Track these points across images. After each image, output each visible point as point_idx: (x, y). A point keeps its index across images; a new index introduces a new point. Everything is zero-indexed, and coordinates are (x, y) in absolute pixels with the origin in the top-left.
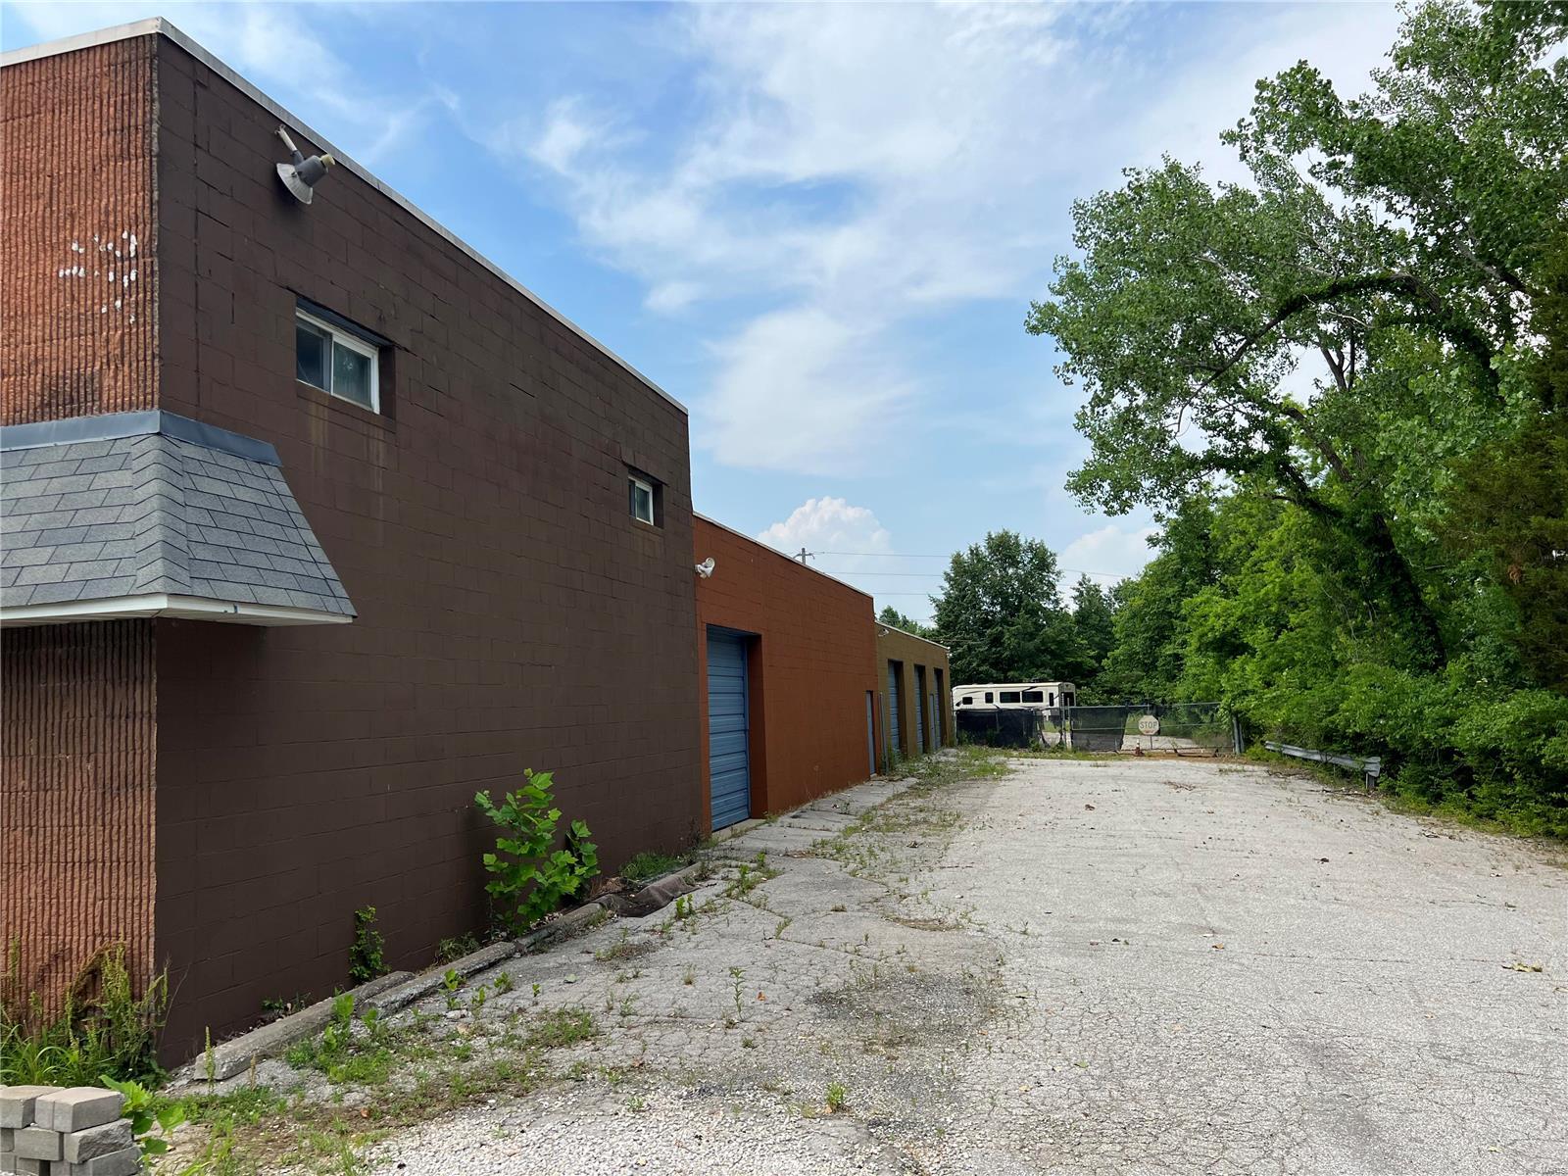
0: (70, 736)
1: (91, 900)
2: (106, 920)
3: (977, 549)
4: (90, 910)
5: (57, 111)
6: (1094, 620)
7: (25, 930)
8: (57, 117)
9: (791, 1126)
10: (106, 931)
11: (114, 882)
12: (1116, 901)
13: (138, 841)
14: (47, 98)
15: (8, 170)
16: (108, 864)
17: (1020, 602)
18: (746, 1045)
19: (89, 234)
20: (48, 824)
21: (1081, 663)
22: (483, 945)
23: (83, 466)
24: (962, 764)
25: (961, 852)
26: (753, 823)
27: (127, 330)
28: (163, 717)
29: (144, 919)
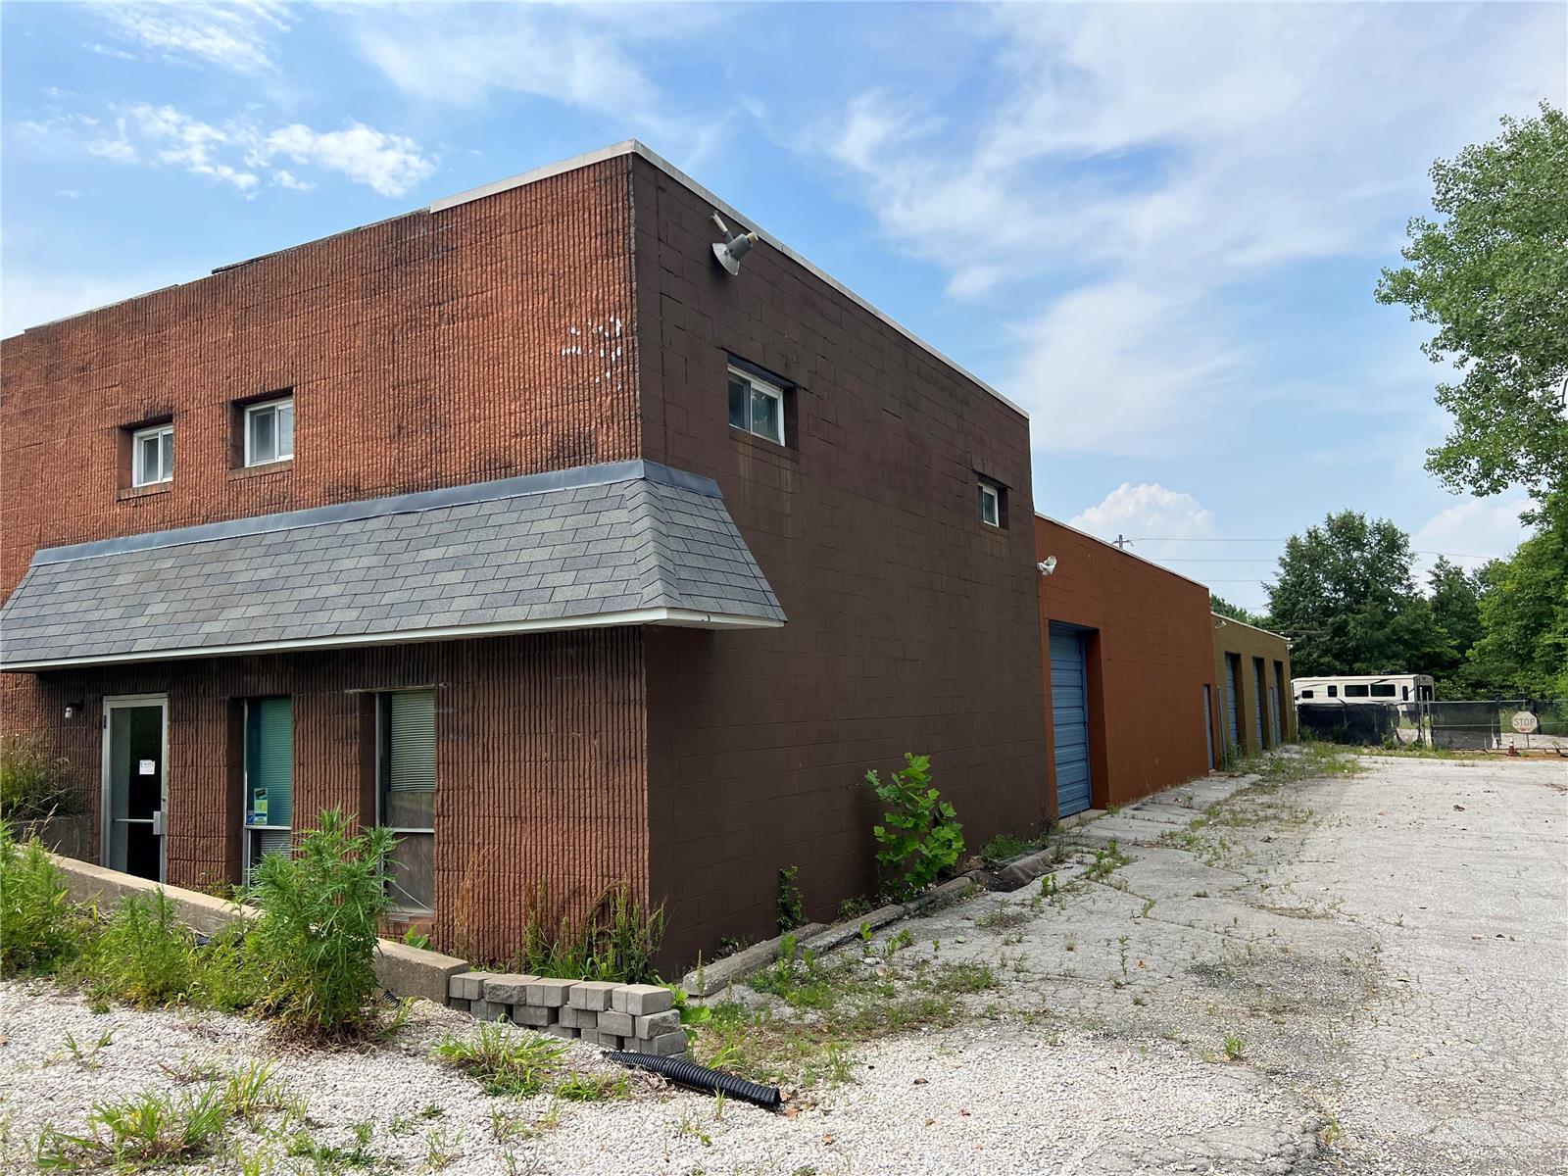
0: (581, 718)
1: (599, 849)
2: (611, 864)
3: (1315, 531)
4: (599, 856)
5: (555, 222)
6: (1456, 606)
7: (550, 871)
8: (555, 227)
9: (1195, 1067)
10: (611, 873)
11: (617, 835)
12: (1497, 900)
13: (634, 802)
14: (547, 211)
15: (519, 272)
16: (611, 820)
17: (1367, 587)
18: (1137, 1003)
19: (584, 320)
20: (565, 787)
21: (1441, 652)
22: (875, 908)
23: (590, 506)
24: (1308, 761)
25: (1319, 848)
26: (1094, 813)
27: (615, 396)
28: (652, 703)
29: (640, 864)
